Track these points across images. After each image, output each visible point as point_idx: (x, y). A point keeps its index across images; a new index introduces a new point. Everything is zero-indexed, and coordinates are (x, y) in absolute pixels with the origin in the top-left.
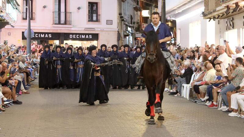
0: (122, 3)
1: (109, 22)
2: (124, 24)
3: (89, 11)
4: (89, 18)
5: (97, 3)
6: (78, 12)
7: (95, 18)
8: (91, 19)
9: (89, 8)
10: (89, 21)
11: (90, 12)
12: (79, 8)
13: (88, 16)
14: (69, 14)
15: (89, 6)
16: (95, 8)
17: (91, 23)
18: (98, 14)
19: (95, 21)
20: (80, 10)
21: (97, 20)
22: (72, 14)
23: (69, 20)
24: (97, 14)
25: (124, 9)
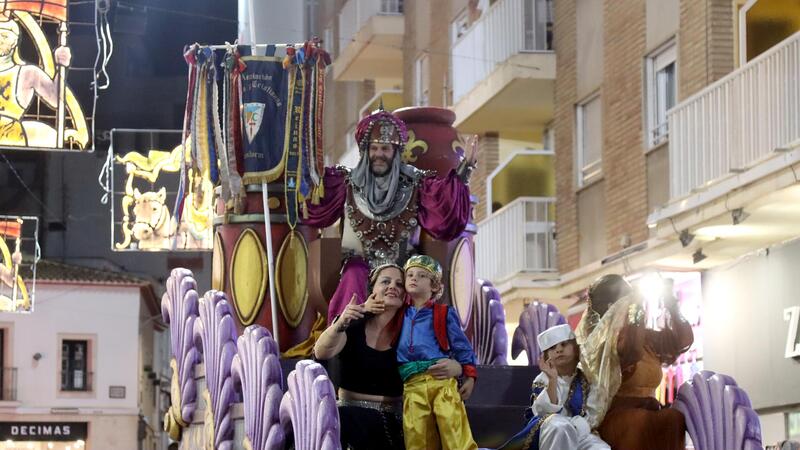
0: (157, 334)
1: (117, 392)
2: (162, 391)
3: (64, 363)
4: (64, 381)
5: (84, 344)
6: (35, 366)
7: (78, 382)
8: (68, 385)
9: (63, 355)
10: (63, 390)
11: (67, 365)
12: (37, 357)
13: (60, 376)
14: (11, 372)
15: (64, 349)
16: (79, 355)
17: (68, 394)
18: (88, 370)
19: (78, 390)
20: (40, 361)
21: (86, 388)
22: (19, 372)
23: (10, 387)
24: (85, 370)
25: (161, 351)
